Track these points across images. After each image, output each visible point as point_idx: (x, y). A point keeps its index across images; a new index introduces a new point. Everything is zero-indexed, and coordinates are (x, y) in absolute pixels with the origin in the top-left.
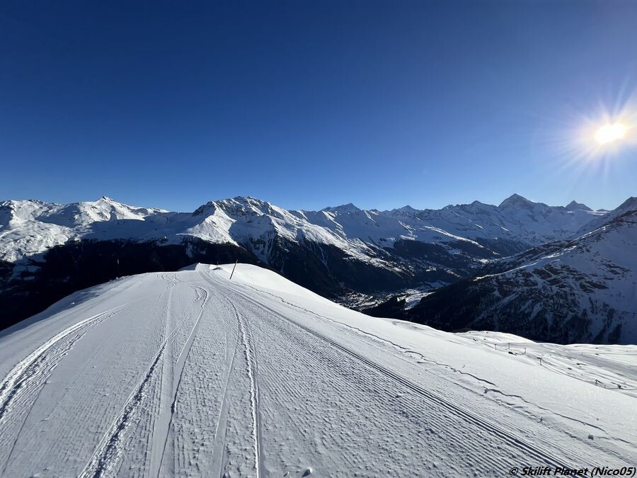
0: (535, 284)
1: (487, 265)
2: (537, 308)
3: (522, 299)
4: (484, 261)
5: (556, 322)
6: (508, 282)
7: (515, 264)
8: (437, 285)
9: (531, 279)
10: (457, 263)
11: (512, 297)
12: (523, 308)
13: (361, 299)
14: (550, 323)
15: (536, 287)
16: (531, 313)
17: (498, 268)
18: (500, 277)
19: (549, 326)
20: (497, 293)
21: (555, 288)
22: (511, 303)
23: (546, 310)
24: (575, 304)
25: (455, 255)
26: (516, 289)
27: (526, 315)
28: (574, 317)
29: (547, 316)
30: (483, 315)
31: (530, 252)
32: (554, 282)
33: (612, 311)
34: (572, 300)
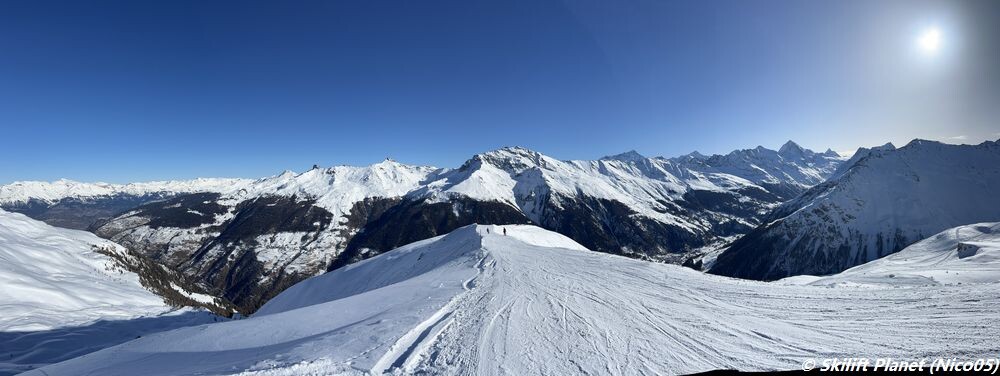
0: (814, 223)
1: (775, 209)
2: (817, 245)
3: (806, 238)
4: (771, 206)
5: (831, 255)
6: (795, 224)
7: (796, 207)
8: (731, 239)
9: (811, 218)
10: (747, 211)
11: (798, 238)
12: (807, 246)
14: (827, 255)
16: (813, 250)
17: (783, 211)
18: (788, 221)
19: (826, 259)
20: (786, 237)
21: (827, 223)
22: (798, 244)
23: (823, 245)
24: (840, 234)
25: (746, 203)
26: (801, 230)
27: (809, 253)
28: (842, 247)
29: (824, 250)
30: (777, 263)
31: (807, 194)
32: (826, 219)
33: (861, 235)
34: (839, 232)
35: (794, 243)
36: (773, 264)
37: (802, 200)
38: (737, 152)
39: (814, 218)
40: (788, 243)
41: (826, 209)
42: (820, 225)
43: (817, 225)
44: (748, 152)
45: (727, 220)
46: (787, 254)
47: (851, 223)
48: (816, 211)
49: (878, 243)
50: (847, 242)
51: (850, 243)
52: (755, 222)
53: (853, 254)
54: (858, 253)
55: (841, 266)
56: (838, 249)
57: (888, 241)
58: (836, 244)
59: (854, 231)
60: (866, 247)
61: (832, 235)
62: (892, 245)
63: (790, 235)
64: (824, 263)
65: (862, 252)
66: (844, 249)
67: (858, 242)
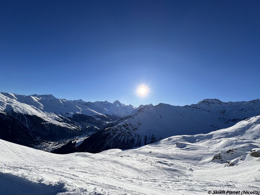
0: (123, 130)
1: (109, 124)
2: (123, 138)
3: (119, 135)
4: (107, 122)
5: (127, 142)
6: (116, 130)
7: (117, 123)
8: (90, 133)
9: (122, 128)
10: (98, 124)
11: (116, 135)
12: (119, 138)
13: (51, 145)
14: (126, 142)
16: (121, 140)
17: (112, 125)
18: (113, 128)
20: (112, 134)
21: (127, 130)
23: (125, 138)
24: (132, 135)
25: (98, 121)
26: (117, 132)
28: (132, 139)
29: (125, 140)
30: (107, 143)
31: (121, 119)
32: (127, 129)
33: (139, 136)
34: (131, 134)
35: (115, 136)
36: (106, 144)
37: (119, 121)
38: (98, 102)
39: (123, 128)
40: (112, 136)
41: (127, 125)
42: (125, 131)
43: (124, 130)
44: (102, 102)
45: (90, 126)
46: (111, 140)
47: (136, 131)
48: (124, 126)
49: (145, 139)
50: (134, 138)
51: (135, 138)
52: (101, 128)
53: (136, 142)
54: (137, 142)
55: (131, 146)
56: (130, 140)
57: (149, 139)
58: (130, 138)
59: (137, 134)
60: (140, 140)
61: (129, 135)
62: (150, 141)
64: (125, 144)
65: (139, 142)
66: (133, 141)
67: (138, 138)
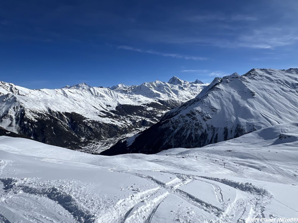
1: (166, 114)
2: (189, 133)
3: (182, 129)
4: (164, 112)
5: (196, 138)
6: (176, 122)
7: (177, 113)
8: (142, 129)
9: (185, 118)
10: (150, 115)
11: (178, 129)
12: (183, 133)
14: (194, 138)
15: (187, 122)
16: (186, 135)
17: (171, 115)
18: (172, 120)
19: (194, 140)
21: (194, 121)
22: (178, 132)
23: (192, 133)
25: (150, 111)
26: (180, 125)
27: (185, 137)
28: (203, 134)
29: (193, 135)
30: (167, 141)
31: (183, 105)
32: (194, 119)
33: (214, 128)
34: (201, 126)
35: (176, 131)
36: (165, 142)
37: (181, 109)
39: (187, 118)
40: (173, 131)
41: (194, 114)
42: (190, 122)
43: (188, 122)
45: (141, 120)
46: (172, 137)
47: (208, 121)
48: (188, 115)
49: (225, 132)
50: (206, 131)
51: (208, 132)
52: (155, 120)
53: (209, 137)
54: (212, 138)
55: (202, 144)
56: (200, 135)
57: (231, 131)
58: (199, 132)
59: (210, 126)
60: (217, 134)
61: (197, 127)
62: (234, 134)
63: (173, 127)
64: (193, 142)
65: (214, 137)
67: (212, 131)
